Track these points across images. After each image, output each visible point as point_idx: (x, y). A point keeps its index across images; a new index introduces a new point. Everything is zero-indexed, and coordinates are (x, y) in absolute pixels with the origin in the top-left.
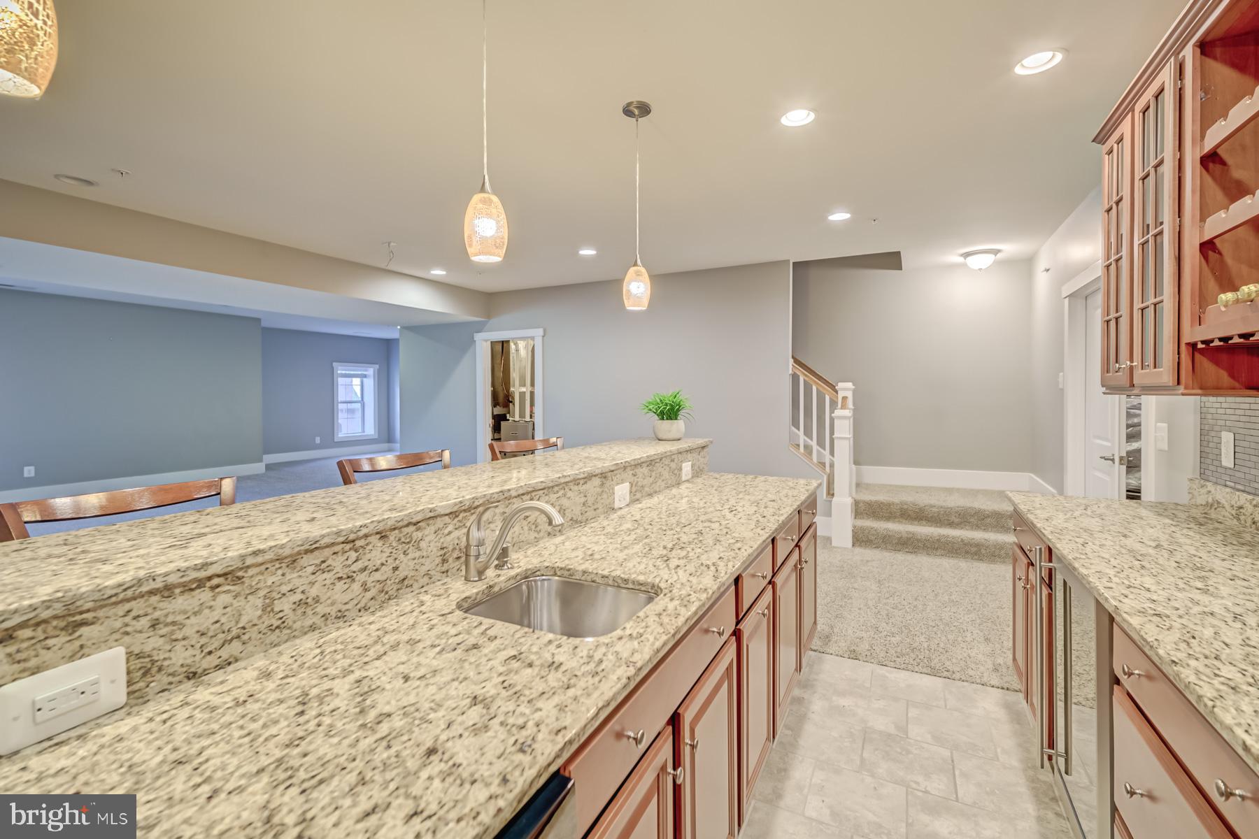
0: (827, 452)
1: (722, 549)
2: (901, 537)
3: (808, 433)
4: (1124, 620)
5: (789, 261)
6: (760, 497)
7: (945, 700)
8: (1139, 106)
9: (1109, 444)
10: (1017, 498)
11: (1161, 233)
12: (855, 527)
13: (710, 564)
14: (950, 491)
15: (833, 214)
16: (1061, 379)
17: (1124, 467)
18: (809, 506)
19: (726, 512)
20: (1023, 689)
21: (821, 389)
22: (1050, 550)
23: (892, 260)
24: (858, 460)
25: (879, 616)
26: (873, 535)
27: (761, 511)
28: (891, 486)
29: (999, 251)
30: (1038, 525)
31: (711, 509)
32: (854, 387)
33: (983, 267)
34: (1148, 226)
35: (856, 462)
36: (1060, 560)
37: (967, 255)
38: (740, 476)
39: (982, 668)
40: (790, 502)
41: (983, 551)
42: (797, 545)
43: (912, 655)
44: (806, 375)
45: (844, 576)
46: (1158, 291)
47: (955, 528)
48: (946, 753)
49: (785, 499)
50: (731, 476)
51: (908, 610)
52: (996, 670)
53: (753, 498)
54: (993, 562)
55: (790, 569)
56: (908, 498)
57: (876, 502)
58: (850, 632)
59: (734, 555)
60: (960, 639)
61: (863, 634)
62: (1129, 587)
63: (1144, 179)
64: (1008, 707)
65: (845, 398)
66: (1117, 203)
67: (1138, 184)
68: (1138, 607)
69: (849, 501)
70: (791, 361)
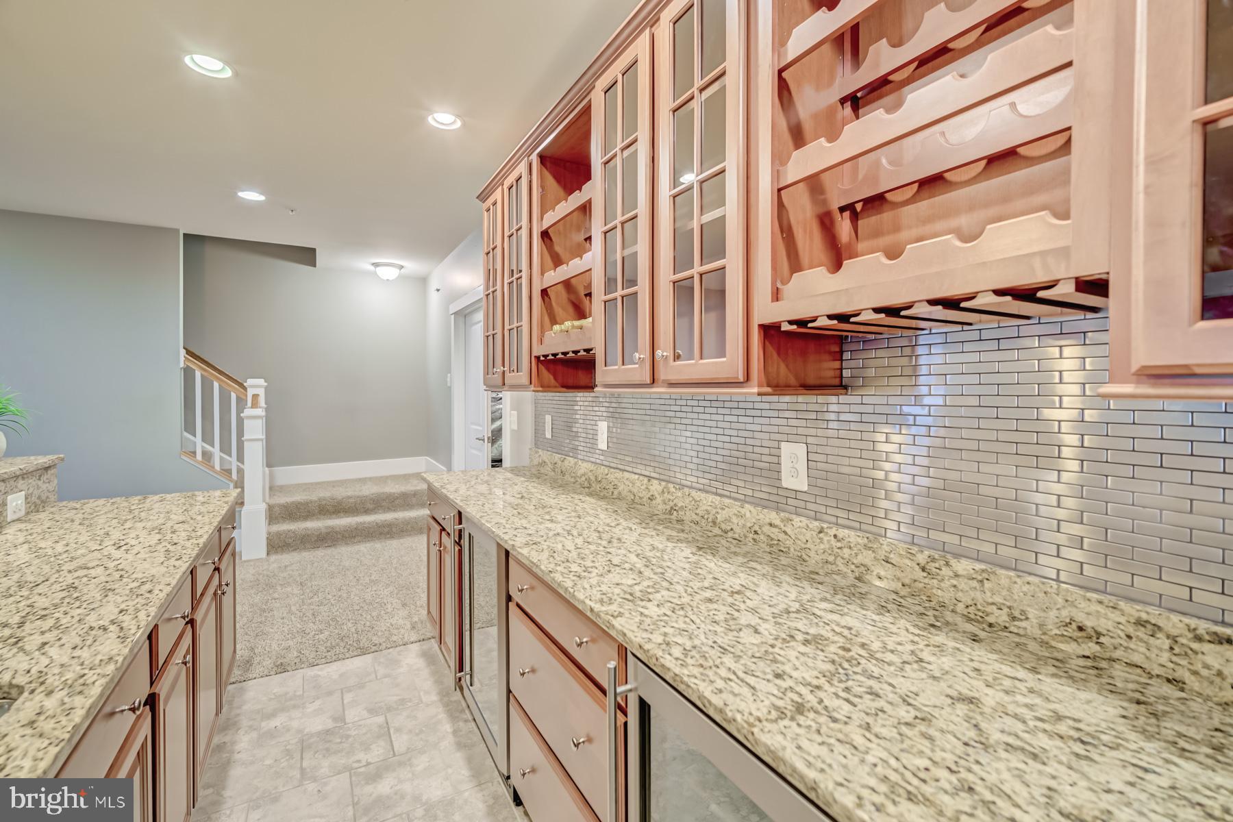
0: (233, 459)
1: (120, 599)
2: (321, 533)
3: (207, 438)
4: (519, 553)
5: (177, 231)
6: (161, 521)
7: (375, 672)
8: (507, 183)
9: (481, 428)
10: (431, 478)
11: (521, 277)
12: (269, 533)
13: (106, 623)
14: (363, 481)
15: (243, 191)
16: (448, 380)
17: (490, 444)
18: (231, 519)
19: (112, 550)
20: (437, 635)
21: (223, 385)
22: (460, 513)
23: (307, 256)
24: (271, 461)
25: (305, 619)
26: (291, 538)
27: (168, 538)
28: (306, 484)
29: (402, 267)
30: (451, 497)
31: (80, 552)
32: (266, 384)
33: (391, 279)
34: (513, 271)
35: (269, 465)
36: (468, 519)
37: (376, 265)
38: (118, 500)
39: (402, 631)
40: (206, 519)
41: (394, 530)
42: (217, 569)
43: (342, 644)
44: (205, 370)
45: (260, 590)
46: (519, 318)
47: (370, 514)
48: (380, 719)
49: (199, 518)
50: (101, 502)
51: (333, 602)
52: (413, 628)
53: (149, 525)
54: (400, 537)
55: (210, 599)
56: (325, 494)
57: (293, 503)
58: (274, 646)
59: (144, 602)
60: (383, 612)
61: (291, 643)
62: (516, 529)
63: (510, 236)
64: (425, 655)
65: (255, 396)
66: (493, 250)
67: (506, 239)
68: (524, 541)
69: (263, 507)
70: (183, 352)
